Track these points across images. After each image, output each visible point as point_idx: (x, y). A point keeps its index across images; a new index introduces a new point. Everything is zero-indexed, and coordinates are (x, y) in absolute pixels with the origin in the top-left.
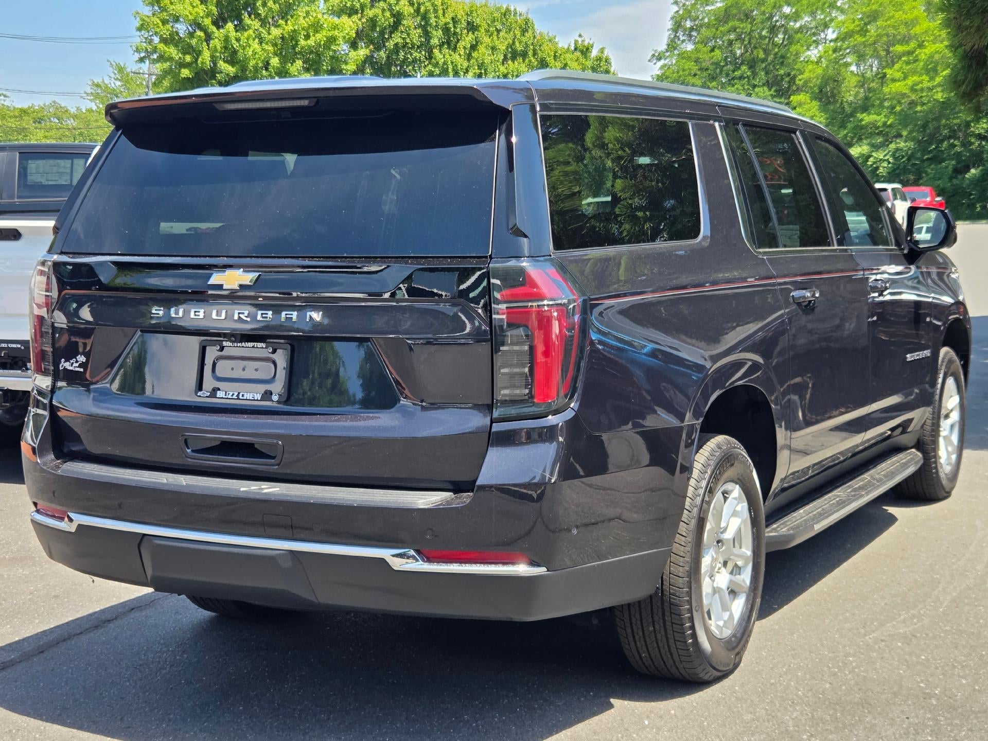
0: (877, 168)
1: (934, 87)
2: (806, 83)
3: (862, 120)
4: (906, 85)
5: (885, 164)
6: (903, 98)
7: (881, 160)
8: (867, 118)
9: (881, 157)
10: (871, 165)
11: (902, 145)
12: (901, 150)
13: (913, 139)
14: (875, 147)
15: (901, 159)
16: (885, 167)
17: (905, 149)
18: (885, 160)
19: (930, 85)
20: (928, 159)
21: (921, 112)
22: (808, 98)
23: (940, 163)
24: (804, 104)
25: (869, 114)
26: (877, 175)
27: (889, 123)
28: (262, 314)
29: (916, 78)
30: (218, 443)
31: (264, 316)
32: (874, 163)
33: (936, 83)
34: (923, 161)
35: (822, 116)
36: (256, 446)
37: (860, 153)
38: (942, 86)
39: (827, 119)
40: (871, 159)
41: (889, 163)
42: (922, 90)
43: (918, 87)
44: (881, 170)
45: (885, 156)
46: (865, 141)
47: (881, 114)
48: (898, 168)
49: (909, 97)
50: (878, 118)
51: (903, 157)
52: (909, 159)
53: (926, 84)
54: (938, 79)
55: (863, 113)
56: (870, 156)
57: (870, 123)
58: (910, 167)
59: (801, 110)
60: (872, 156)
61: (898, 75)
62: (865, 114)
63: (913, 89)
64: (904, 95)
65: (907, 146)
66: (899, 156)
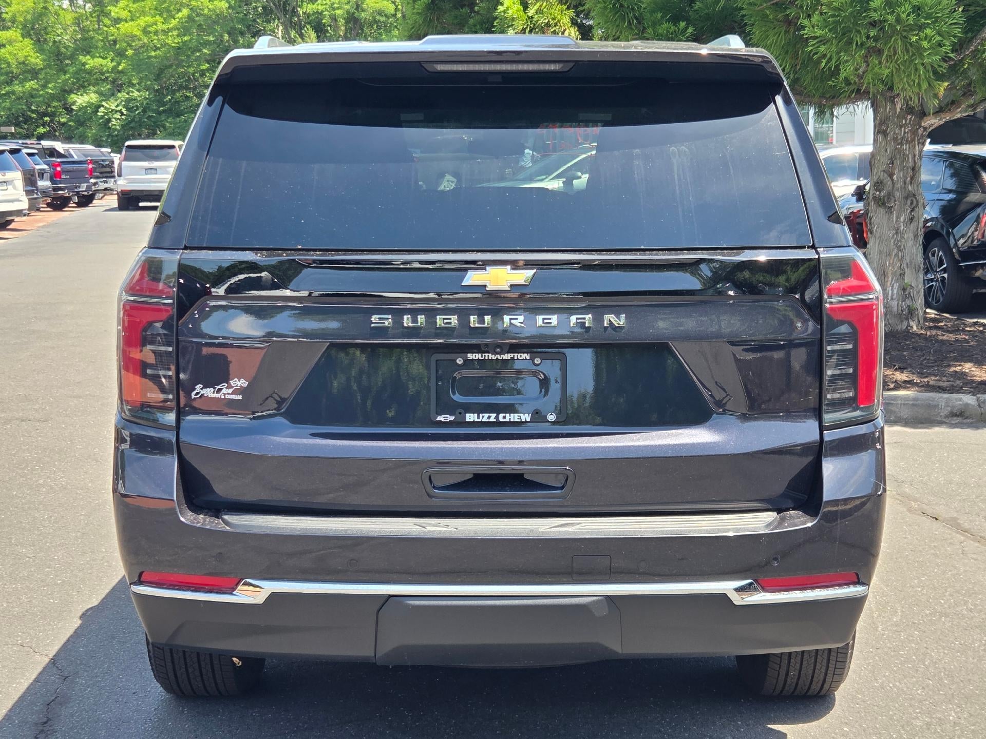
0: (109, 120)
1: (169, 30)
2: (14, 17)
3: (84, 64)
4: (138, 25)
5: (118, 116)
6: (134, 41)
7: (113, 110)
8: (91, 62)
9: (113, 107)
10: (102, 117)
11: (136, 94)
12: (135, 100)
13: (147, 89)
14: (105, 96)
15: (136, 110)
16: (119, 119)
17: (139, 99)
18: (117, 111)
19: (165, 27)
20: (164, 111)
21: (155, 57)
22: (19, 35)
23: (178, 116)
24: (15, 41)
25: (93, 57)
26: (109, 128)
27: (120, 68)
28: (544, 319)
29: (148, 19)
30: (471, 476)
31: (545, 321)
32: (106, 114)
33: (172, 25)
34: (159, 113)
35: (38, 57)
36: (526, 477)
37: (88, 102)
38: (179, 29)
39: (44, 60)
40: (102, 109)
41: (122, 114)
42: (156, 33)
43: (151, 29)
44: (114, 122)
45: (116, 107)
46: (92, 88)
47: (106, 58)
48: (133, 120)
49: (140, 40)
50: (104, 62)
51: (137, 108)
52: (144, 111)
53: (160, 27)
54: (174, 23)
55: (85, 56)
56: (100, 106)
57: (94, 67)
58: (146, 120)
59: (12, 48)
60: (103, 106)
61: (124, 14)
62: (88, 57)
63: (145, 31)
64: (133, 37)
65: (142, 95)
66: (133, 107)
